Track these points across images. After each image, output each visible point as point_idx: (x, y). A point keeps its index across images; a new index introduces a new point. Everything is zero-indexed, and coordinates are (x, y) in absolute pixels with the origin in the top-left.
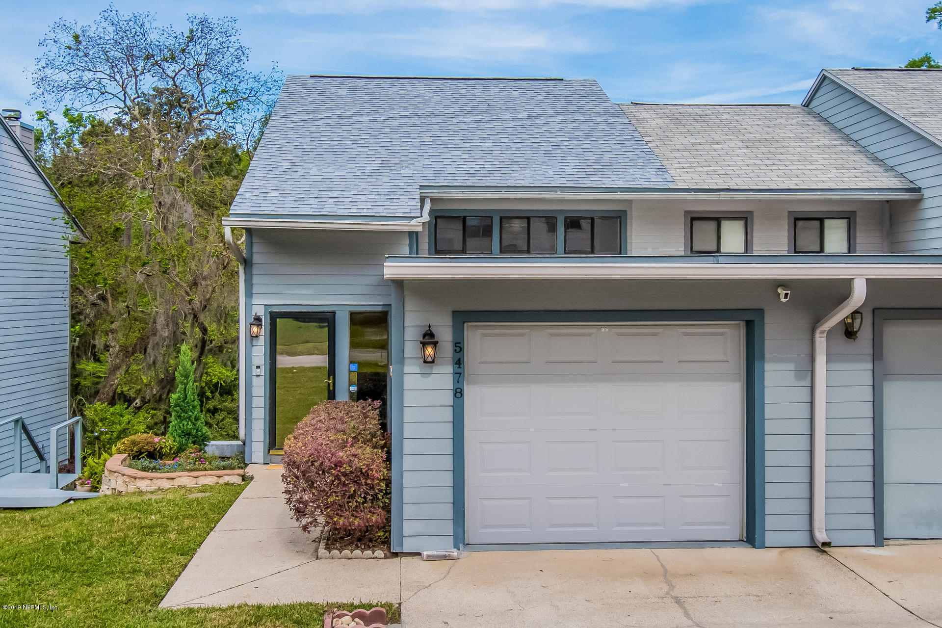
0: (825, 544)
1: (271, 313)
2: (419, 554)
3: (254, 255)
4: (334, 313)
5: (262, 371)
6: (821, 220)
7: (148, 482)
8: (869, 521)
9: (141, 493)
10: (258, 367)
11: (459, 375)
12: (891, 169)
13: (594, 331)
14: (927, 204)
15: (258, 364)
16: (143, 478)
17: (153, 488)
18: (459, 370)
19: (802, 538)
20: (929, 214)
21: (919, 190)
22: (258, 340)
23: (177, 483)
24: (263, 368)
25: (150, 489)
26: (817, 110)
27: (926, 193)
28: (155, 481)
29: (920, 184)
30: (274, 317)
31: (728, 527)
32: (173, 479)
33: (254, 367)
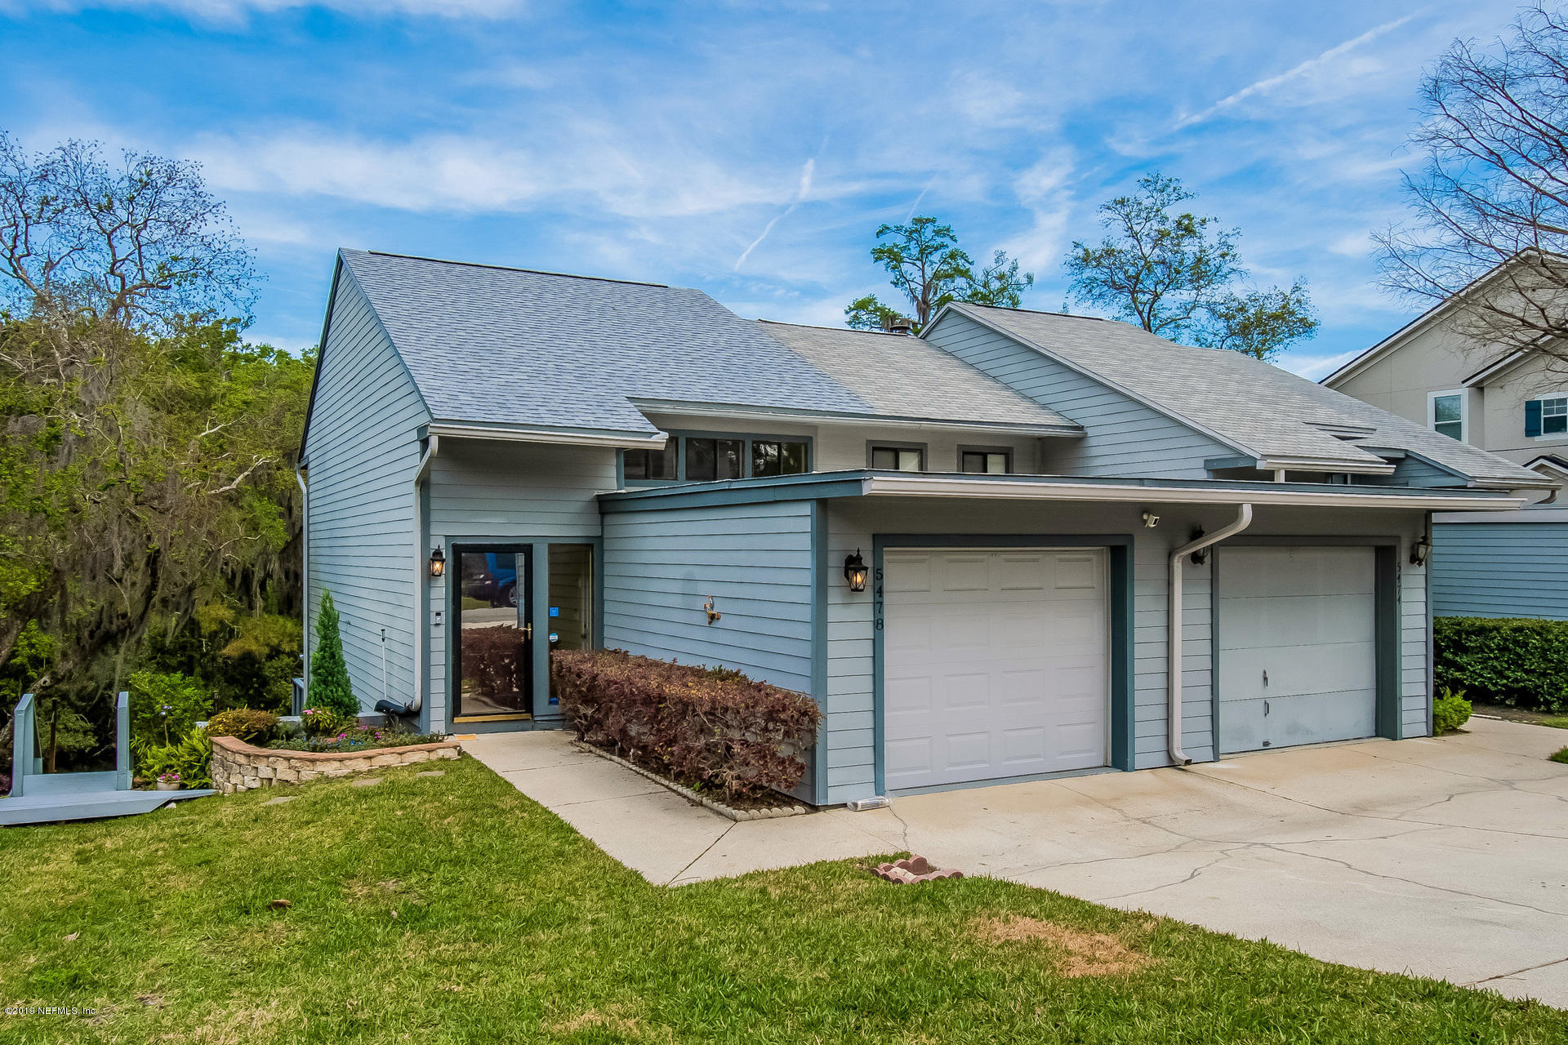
0: (1188, 762)
1: (454, 546)
2: (845, 805)
3: (432, 473)
4: (531, 546)
5: (442, 619)
6: (984, 456)
7: (337, 764)
8: (1207, 739)
9: (328, 780)
10: (438, 614)
11: (878, 605)
12: (1044, 406)
13: (985, 557)
14: (1092, 442)
15: (438, 610)
16: (328, 760)
17: (346, 771)
18: (879, 599)
19: (1161, 759)
20: (1094, 452)
21: (1081, 428)
22: (436, 580)
23: (377, 763)
24: (443, 614)
25: (339, 773)
26: (938, 343)
27: (1090, 432)
28: (348, 763)
29: (1081, 422)
30: (457, 550)
31: (1093, 754)
32: (370, 758)
33: (433, 615)
